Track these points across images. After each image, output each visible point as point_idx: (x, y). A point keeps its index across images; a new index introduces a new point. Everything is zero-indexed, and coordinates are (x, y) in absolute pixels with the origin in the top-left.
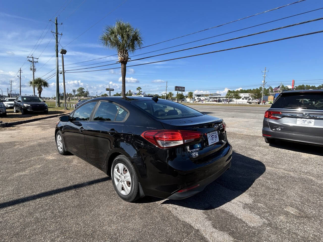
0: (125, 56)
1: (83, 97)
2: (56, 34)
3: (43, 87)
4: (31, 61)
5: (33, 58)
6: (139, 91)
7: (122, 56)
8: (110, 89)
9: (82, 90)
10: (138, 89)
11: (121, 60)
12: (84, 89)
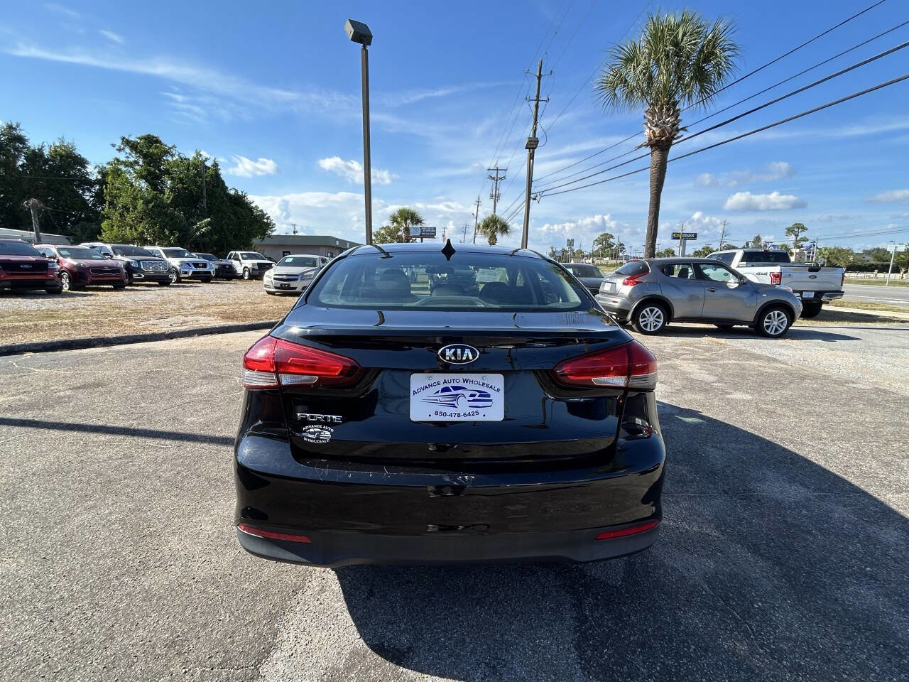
0: (664, 123)
1: (608, 259)
2: (535, 103)
3: (498, 235)
4: (494, 178)
5: (497, 170)
6: (797, 236)
7: (656, 126)
8: (685, 236)
9: (606, 240)
10: (792, 231)
11: (650, 140)
12: (612, 237)
